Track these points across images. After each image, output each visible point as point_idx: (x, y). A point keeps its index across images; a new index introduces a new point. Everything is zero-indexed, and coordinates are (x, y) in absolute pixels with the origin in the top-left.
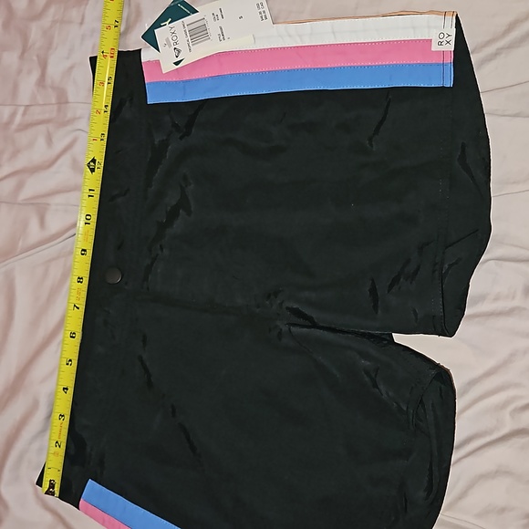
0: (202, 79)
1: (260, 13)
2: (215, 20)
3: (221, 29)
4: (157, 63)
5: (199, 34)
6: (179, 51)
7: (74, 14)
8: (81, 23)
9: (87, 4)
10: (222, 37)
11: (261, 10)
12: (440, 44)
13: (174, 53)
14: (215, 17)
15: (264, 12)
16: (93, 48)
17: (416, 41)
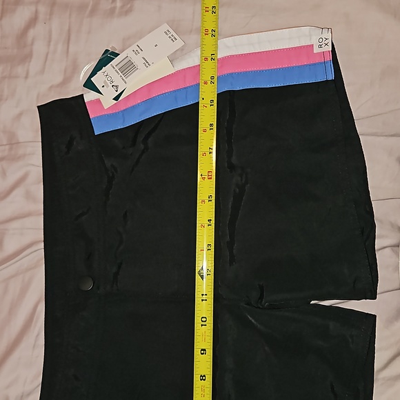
0: (136, 105)
1: (170, 37)
2: (137, 54)
3: (144, 58)
4: (98, 101)
5: (128, 68)
6: (117, 87)
7: (20, 70)
8: (26, 77)
9: (30, 61)
10: (147, 64)
11: (170, 35)
12: (320, 46)
13: (113, 90)
14: (136, 53)
15: (172, 35)
16: (38, 97)
17: (301, 47)
